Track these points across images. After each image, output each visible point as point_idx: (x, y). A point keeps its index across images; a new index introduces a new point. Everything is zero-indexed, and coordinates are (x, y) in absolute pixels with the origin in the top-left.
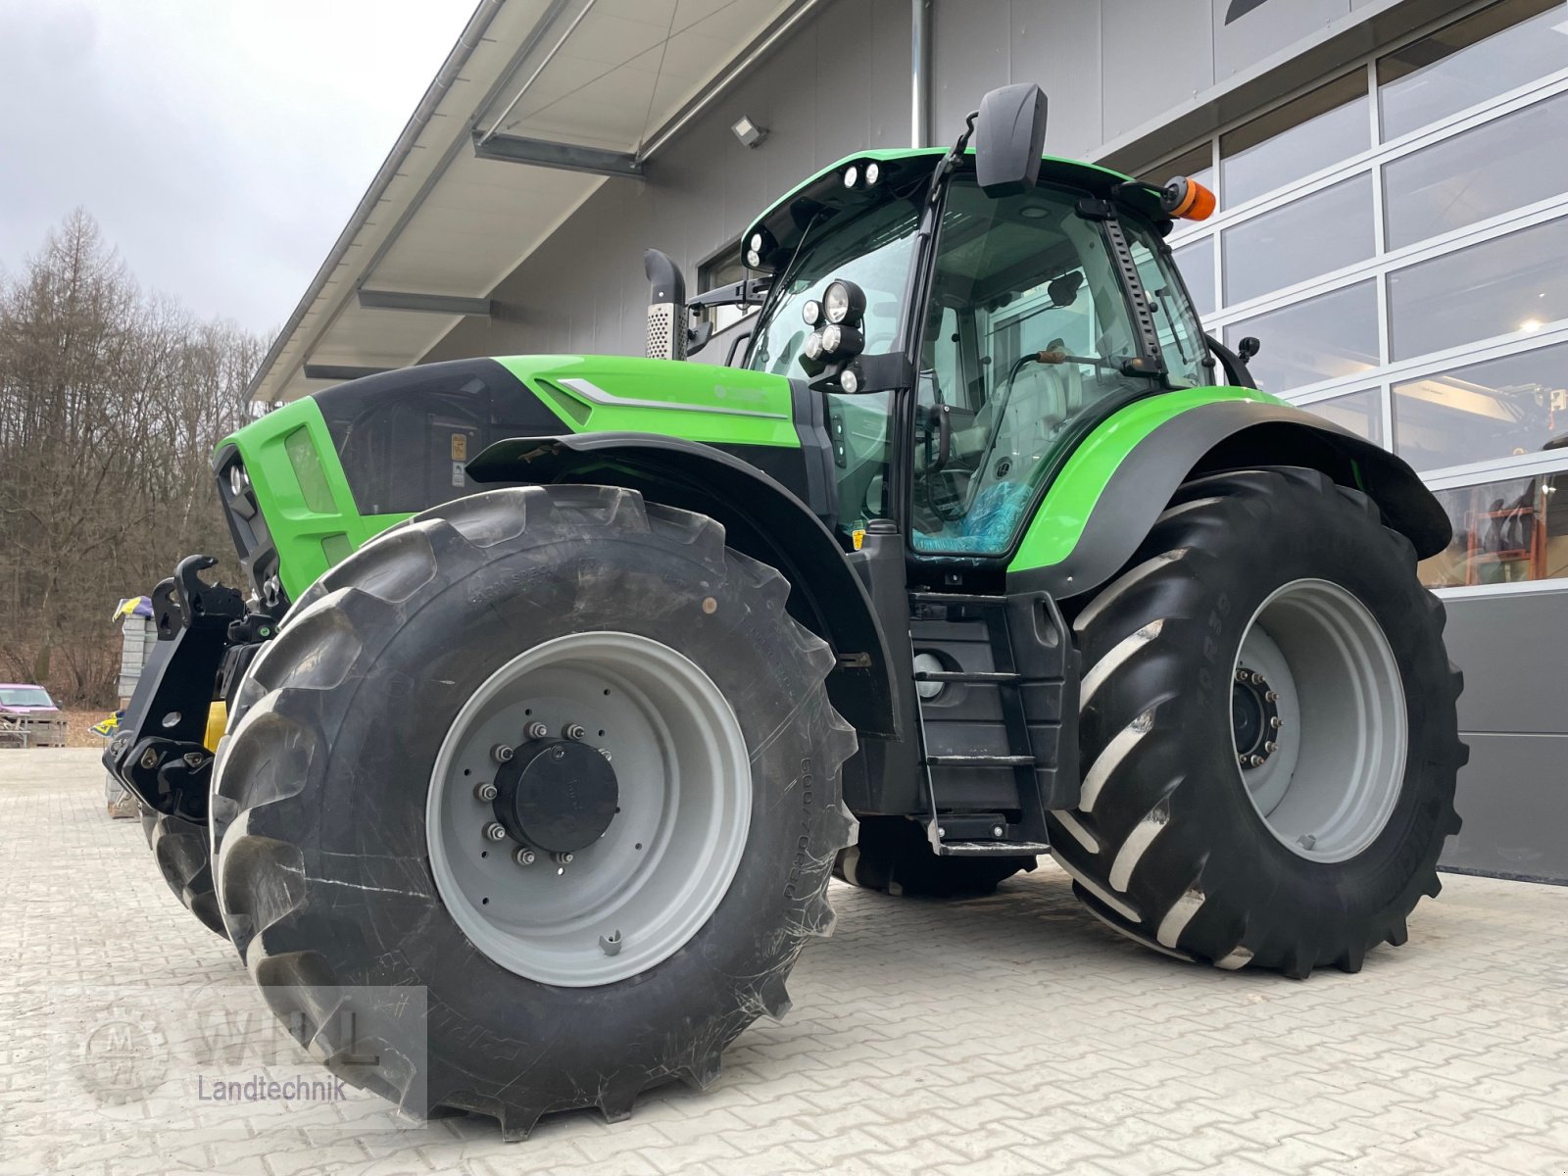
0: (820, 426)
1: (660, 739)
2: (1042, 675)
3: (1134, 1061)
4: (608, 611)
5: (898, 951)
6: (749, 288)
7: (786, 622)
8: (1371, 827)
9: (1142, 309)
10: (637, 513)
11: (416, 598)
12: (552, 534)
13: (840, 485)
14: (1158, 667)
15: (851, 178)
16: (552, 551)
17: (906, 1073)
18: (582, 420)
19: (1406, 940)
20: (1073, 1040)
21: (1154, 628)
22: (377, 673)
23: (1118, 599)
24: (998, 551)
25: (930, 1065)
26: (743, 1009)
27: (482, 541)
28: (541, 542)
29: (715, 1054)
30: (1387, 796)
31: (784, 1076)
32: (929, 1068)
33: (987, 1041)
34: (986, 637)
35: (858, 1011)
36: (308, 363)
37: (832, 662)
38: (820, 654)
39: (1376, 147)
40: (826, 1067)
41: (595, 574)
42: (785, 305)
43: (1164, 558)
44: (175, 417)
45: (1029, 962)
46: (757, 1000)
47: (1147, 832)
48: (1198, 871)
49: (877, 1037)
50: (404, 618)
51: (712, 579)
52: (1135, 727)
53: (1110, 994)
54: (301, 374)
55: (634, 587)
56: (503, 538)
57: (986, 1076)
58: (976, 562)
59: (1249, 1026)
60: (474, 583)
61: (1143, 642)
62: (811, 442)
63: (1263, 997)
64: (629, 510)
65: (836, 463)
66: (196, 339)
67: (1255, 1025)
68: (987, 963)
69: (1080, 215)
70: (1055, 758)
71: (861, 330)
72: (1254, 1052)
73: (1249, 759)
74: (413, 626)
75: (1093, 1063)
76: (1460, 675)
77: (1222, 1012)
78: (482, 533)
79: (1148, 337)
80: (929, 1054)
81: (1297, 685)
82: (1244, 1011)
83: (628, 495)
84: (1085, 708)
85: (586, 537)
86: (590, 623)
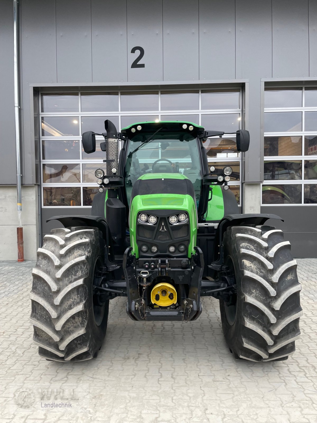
6: (121, 135)
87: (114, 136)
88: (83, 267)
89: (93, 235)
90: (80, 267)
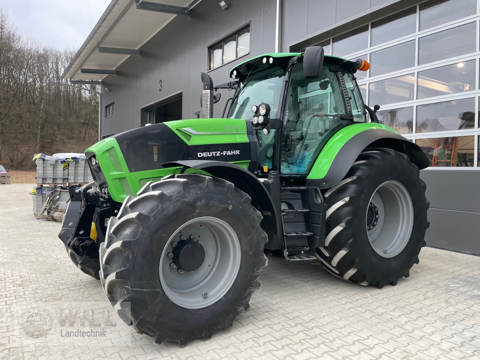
0: (254, 135)
1: (215, 237)
2: (316, 211)
3: (337, 318)
4: (204, 212)
5: (273, 277)
6: (232, 84)
7: (250, 209)
8: (402, 247)
9: (347, 99)
10: (211, 184)
11: (156, 214)
12: (189, 193)
13: (260, 152)
14: (347, 209)
15: (265, 60)
16: (190, 197)
17: (279, 323)
18: (189, 140)
19: (409, 276)
20: (321, 311)
21: (347, 199)
22: (146, 235)
23: (338, 189)
24: (304, 173)
25: (285, 320)
26: (239, 311)
27: (172, 196)
28: (187, 195)
29: (231, 322)
30: (406, 238)
31: (248, 324)
32: (285, 321)
33: (299, 311)
34: (300, 198)
35: (265, 300)
36: (82, 68)
37: (261, 218)
38: (259, 217)
39: (417, 32)
40: (258, 321)
41: (201, 202)
42: (243, 92)
43: (350, 178)
44: (35, 77)
45: (308, 281)
46: (242, 308)
47: (342, 253)
48: (355, 263)
49: (270, 310)
50: (153, 219)
51: (231, 200)
52: (340, 226)
53: (331, 293)
54: (80, 71)
55: (211, 205)
56: (177, 195)
57: (300, 324)
58: (298, 176)
59: (367, 306)
60: (170, 208)
61: (344, 203)
62: (252, 141)
63: (370, 295)
64: (209, 183)
65: (259, 146)
66: (41, 51)
67: (368, 305)
68: (297, 282)
69: (330, 71)
70: (319, 234)
71: (269, 117)
72: (368, 315)
73: (370, 227)
74: (155, 221)
75: (327, 320)
76: (429, 203)
77: (360, 300)
78: (171, 194)
79: (348, 107)
80: (284, 316)
81: (384, 205)
82: (366, 300)
83: (209, 179)
84: (327, 219)
85: (199, 192)
86: (200, 215)
87: (206, 87)
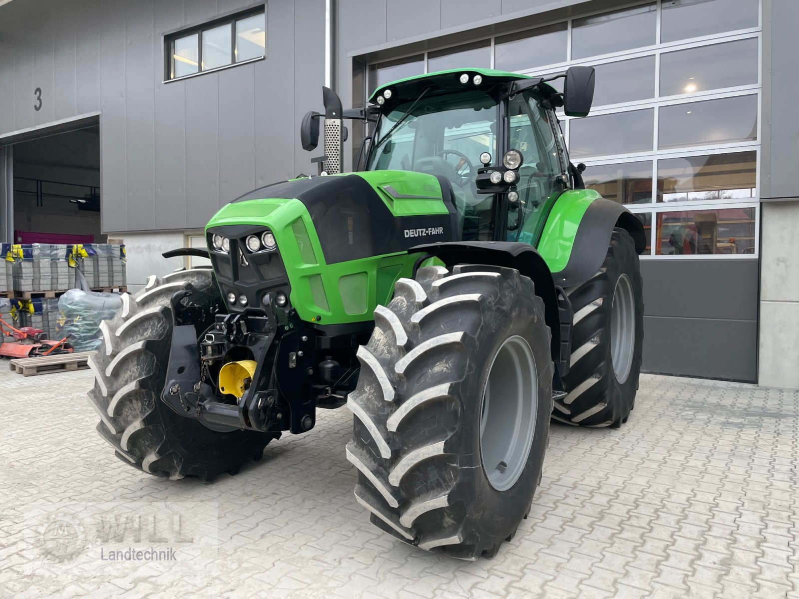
4: (515, 327)
6: (368, 113)
9: (560, 152)
14: (598, 317)
15: (464, 79)
21: (600, 301)
23: (580, 287)
47: (590, 382)
48: (605, 396)
52: (592, 342)
60: (492, 322)
61: (596, 307)
64: (518, 279)
70: (566, 356)
79: (562, 165)
85: (512, 295)
86: (511, 333)
87: (334, 114)
88: (156, 324)
89: (209, 277)
90: (152, 323)
